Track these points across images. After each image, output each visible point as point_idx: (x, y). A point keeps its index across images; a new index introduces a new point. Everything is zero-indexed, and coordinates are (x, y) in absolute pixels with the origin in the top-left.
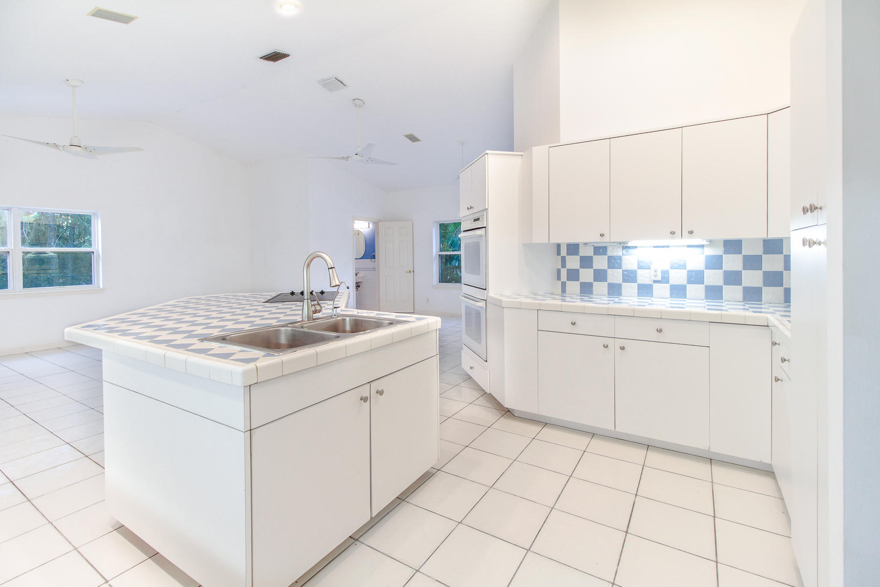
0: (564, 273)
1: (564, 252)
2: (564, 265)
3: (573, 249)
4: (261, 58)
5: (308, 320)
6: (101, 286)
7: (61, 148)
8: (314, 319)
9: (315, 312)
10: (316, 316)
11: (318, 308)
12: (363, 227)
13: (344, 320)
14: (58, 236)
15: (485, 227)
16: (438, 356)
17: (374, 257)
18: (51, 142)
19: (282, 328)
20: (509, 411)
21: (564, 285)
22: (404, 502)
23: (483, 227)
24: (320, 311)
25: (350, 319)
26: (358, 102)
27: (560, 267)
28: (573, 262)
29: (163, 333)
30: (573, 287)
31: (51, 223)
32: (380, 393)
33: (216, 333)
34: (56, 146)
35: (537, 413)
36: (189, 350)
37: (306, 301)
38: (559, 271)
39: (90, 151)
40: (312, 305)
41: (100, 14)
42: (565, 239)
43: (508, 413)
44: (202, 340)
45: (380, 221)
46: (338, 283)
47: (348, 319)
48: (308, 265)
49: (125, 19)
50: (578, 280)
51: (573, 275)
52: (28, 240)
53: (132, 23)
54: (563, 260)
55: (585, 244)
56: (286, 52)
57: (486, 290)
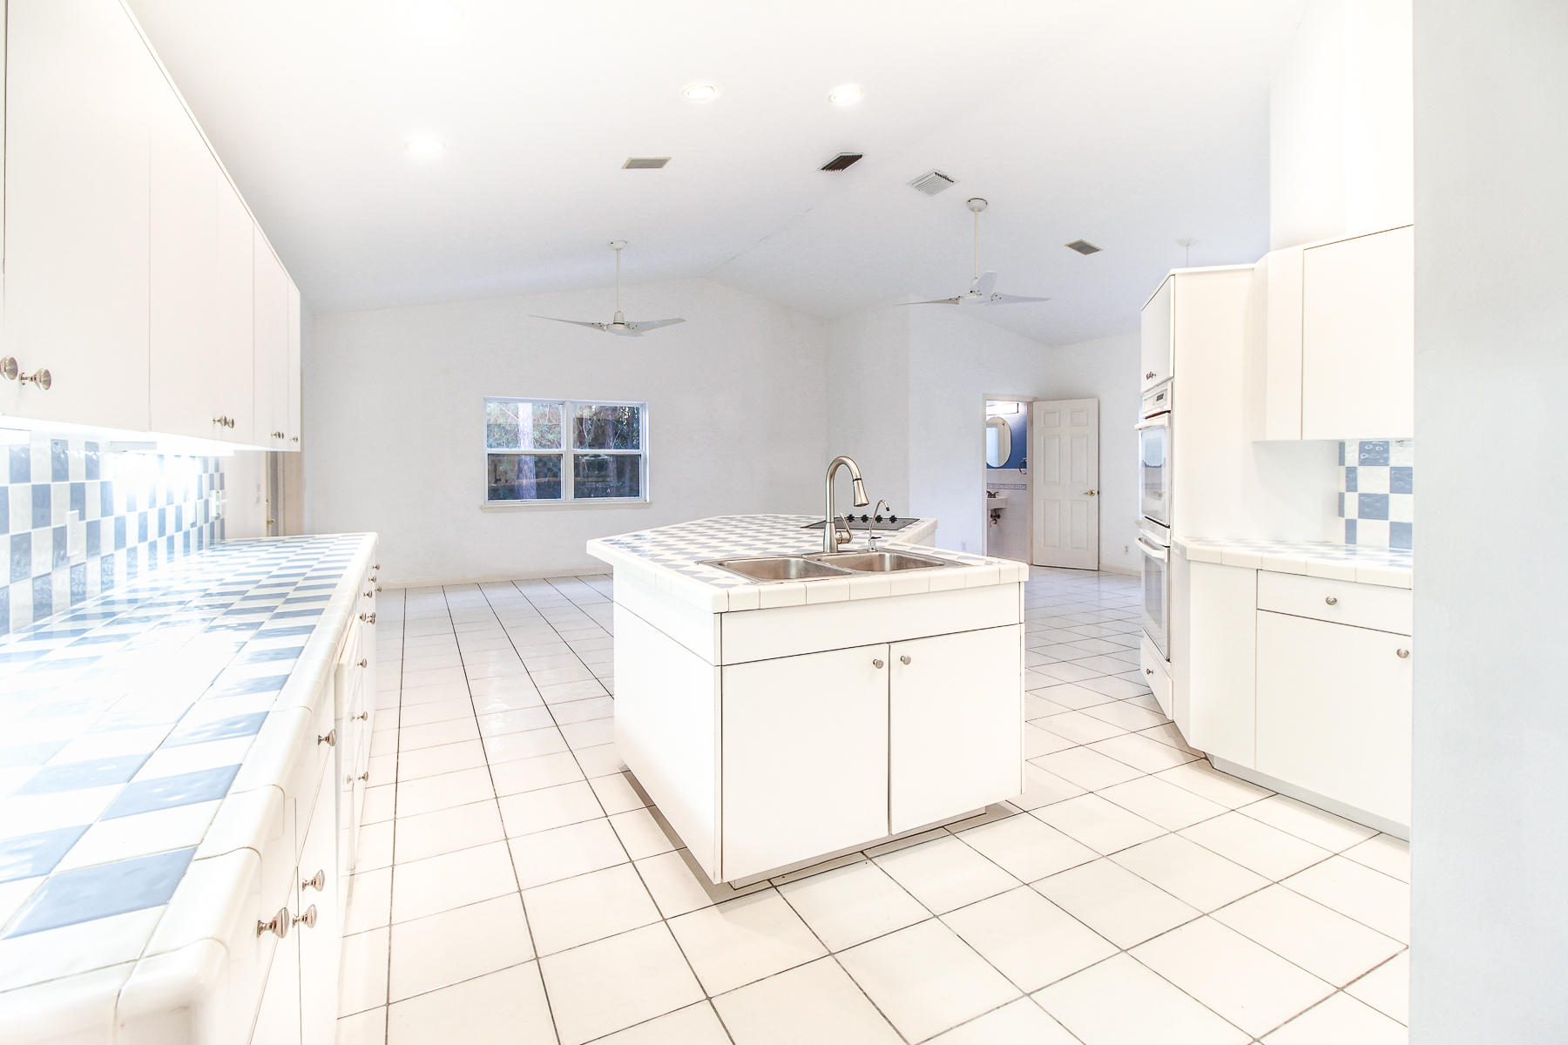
0: (1352, 501)
1: (1352, 458)
2: (1352, 484)
3: (1374, 453)
4: (823, 169)
5: (831, 552)
6: (648, 501)
7: (605, 328)
8: (839, 552)
9: (841, 541)
10: (841, 547)
11: (845, 535)
12: (1008, 411)
13: (882, 557)
14: (616, 434)
15: (1169, 412)
16: (1023, 626)
17: (1024, 465)
18: (596, 321)
19: (793, 560)
20: (1206, 758)
21: (1351, 526)
22: (952, 836)
23: (1165, 412)
24: (849, 541)
25: (891, 556)
26: (976, 204)
27: (1343, 488)
28: (1374, 480)
29: (679, 557)
30: (1373, 531)
31: (610, 418)
32: (905, 660)
33: (718, 556)
34: (600, 326)
35: (1252, 767)
36: (696, 578)
37: (828, 525)
38: (1341, 497)
39: (633, 328)
40: (836, 532)
41: (635, 164)
42: (1355, 432)
43: (1202, 760)
44: (698, 563)
45: (1036, 399)
46: (865, 501)
47: (887, 555)
48: (832, 476)
49: (658, 163)
50: (1385, 517)
51: (1374, 507)
52: (588, 438)
53: (666, 167)
54: (1351, 474)
55: (1400, 442)
56: (857, 153)
57: (1169, 527)
